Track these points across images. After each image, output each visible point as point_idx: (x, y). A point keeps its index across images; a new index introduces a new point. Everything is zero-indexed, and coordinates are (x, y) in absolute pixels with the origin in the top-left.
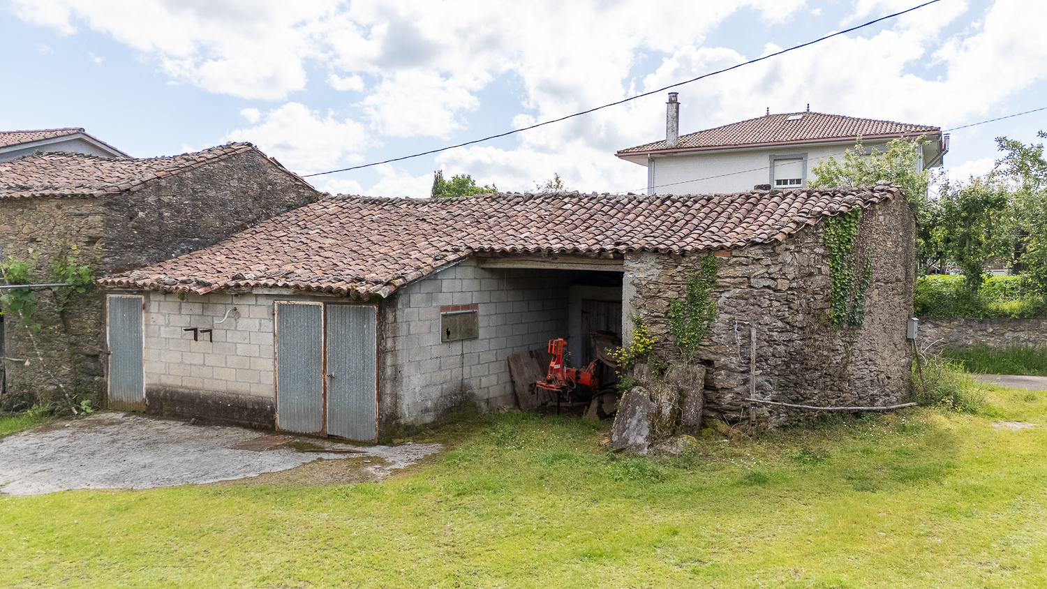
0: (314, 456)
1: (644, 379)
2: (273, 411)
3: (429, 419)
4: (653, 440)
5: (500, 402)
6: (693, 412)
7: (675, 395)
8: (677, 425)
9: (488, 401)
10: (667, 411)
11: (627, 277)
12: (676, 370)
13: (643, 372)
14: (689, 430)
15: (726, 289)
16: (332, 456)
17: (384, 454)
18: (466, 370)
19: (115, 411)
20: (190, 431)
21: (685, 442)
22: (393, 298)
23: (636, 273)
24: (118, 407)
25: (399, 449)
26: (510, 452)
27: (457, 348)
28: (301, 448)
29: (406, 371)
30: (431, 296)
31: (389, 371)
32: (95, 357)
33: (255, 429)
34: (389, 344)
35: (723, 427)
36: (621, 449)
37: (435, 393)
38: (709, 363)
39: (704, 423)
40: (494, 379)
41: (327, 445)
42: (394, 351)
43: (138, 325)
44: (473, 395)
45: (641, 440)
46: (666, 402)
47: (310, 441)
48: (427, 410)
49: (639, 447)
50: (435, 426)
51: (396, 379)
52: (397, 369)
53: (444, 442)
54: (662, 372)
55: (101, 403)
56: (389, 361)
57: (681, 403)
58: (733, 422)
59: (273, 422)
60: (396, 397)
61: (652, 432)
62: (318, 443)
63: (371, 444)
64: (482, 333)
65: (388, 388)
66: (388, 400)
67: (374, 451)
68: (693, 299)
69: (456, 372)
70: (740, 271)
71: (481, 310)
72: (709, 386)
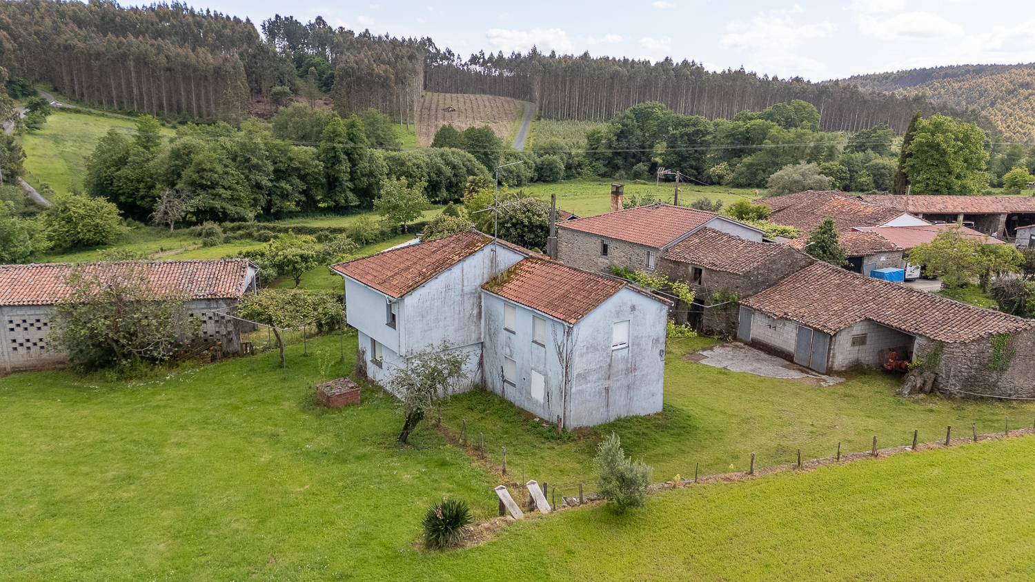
0: (806, 375)
1: (916, 374)
2: (793, 356)
3: (843, 369)
4: (910, 393)
5: (873, 366)
6: (928, 388)
7: (922, 382)
8: (921, 390)
9: (868, 365)
10: (918, 386)
11: (916, 341)
12: (926, 374)
13: (916, 372)
14: (925, 393)
15: (945, 354)
16: (811, 376)
17: (827, 379)
18: (860, 354)
19: (740, 342)
20: (766, 356)
21: (922, 396)
22: (835, 335)
23: (918, 341)
24: (741, 341)
25: (832, 378)
26: (866, 387)
27: (857, 348)
28: (802, 371)
29: (837, 355)
30: (849, 332)
31: (831, 355)
32: (734, 323)
33: (787, 360)
34: (832, 347)
35: (938, 394)
36: (899, 394)
37: (847, 362)
38: (937, 374)
39: (932, 391)
40: (871, 358)
41: (810, 371)
42: (834, 349)
43: (751, 318)
44: (861, 363)
45: (906, 393)
46: (919, 383)
47: (804, 369)
48: (843, 366)
49: (905, 394)
50: (845, 371)
51: (833, 357)
52: (834, 354)
53: (847, 378)
54: (922, 373)
55: (735, 338)
56: (832, 352)
57: (924, 384)
58: (942, 393)
59: (793, 360)
60: (833, 362)
61: (911, 390)
62: (807, 370)
63: (823, 374)
64: (868, 343)
65: (830, 360)
66: (830, 363)
67: (824, 377)
68: (935, 354)
69: (856, 355)
70: (950, 350)
71: (869, 335)
72: (935, 380)
